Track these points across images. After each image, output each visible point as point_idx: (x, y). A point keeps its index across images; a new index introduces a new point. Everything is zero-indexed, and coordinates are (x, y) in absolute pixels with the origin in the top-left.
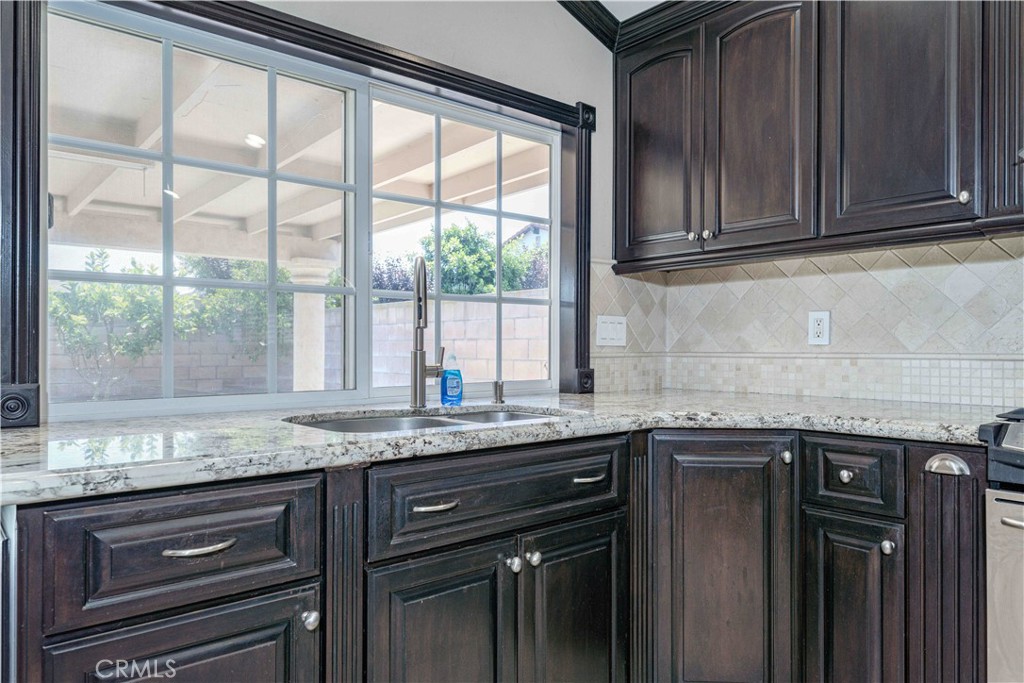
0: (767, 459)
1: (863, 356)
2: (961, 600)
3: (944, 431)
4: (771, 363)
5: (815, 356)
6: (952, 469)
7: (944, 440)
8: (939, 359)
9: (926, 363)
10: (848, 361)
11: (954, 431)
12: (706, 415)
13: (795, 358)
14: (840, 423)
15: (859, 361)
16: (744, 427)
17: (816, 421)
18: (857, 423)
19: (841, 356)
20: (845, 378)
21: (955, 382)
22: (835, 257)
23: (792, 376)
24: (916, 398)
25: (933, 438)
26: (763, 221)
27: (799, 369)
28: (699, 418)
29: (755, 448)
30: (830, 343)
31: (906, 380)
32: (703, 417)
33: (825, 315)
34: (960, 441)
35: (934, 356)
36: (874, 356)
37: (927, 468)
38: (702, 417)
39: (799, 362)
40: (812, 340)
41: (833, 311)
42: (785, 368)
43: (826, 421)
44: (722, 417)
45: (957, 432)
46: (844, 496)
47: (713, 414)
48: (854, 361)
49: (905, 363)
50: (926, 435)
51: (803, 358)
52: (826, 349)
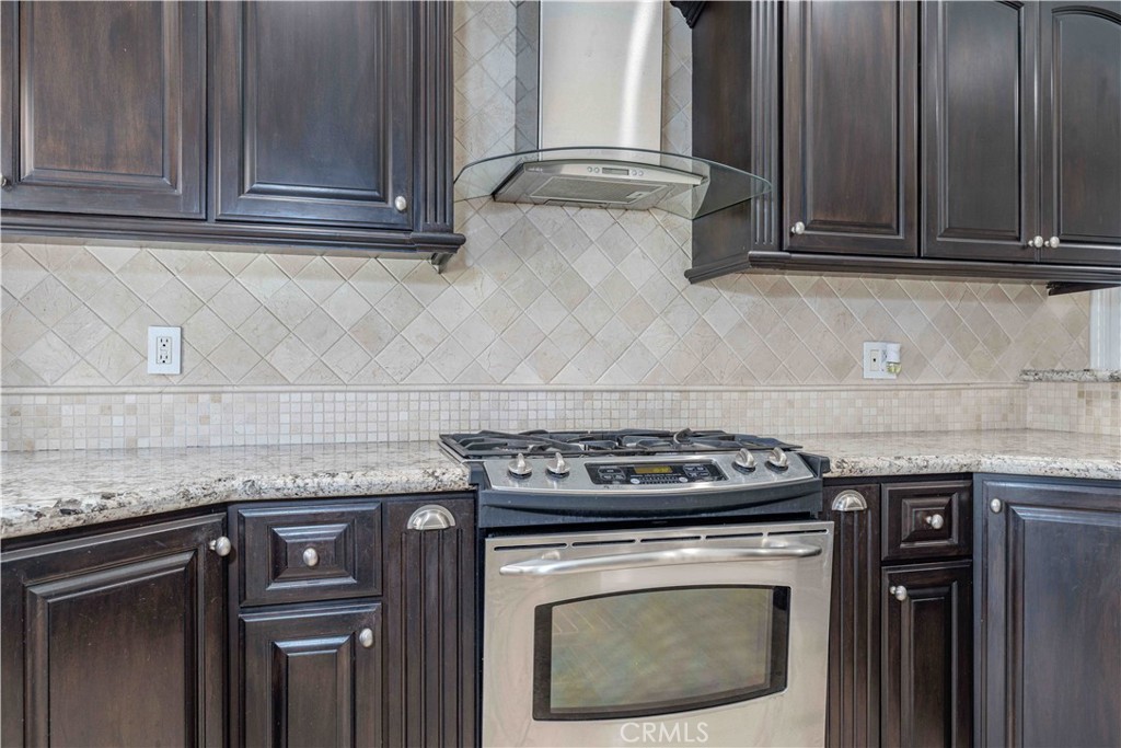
0: (187, 557)
1: (230, 389)
2: (446, 673)
3: (431, 479)
4: (79, 403)
5: (158, 389)
6: (438, 522)
7: (430, 489)
8: (323, 392)
9: (307, 397)
10: (207, 397)
11: (441, 477)
12: (95, 501)
13: (125, 393)
14: (302, 485)
15: (223, 395)
16: (159, 511)
17: (264, 486)
18: (326, 480)
19: (199, 389)
20: (205, 420)
21: (340, 418)
22: (189, 253)
23: (118, 421)
24: (296, 440)
25: (420, 489)
26: (113, 179)
27: (132, 410)
28: (83, 507)
29: (174, 542)
30: (181, 372)
31: (285, 418)
32: (89, 503)
33: (175, 333)
34: (448, 488)
35: (319, 388)
36: (242, 388)
37: (409, 527)
38: (89, 505)
39: (130, 399)
40: (153, 367)
41: (185, 326)
42: (107, 410)
43: (280, 483)
44: (123, 499)
45: (445, 478)
46: (304, 584)
47: (107, 497)
48: (216, 396)
49: (284, 398)
50: (412, 486)
51: (137, 394)
52: (175, 380)
